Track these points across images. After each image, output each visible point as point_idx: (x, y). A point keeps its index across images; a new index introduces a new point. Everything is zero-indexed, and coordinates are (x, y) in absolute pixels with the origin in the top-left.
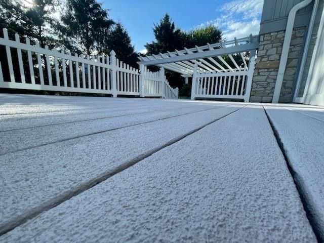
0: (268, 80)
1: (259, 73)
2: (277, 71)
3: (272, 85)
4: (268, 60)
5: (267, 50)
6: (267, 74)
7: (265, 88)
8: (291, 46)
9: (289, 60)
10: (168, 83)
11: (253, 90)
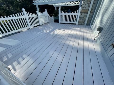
0: (84, 17)
1: (82, 14)
2: (87, 14)
3: (85, 19)
4: (85, 9)
5: (85, 5)
6: (84, 14)
7: (83, 20)
8: (93, 4)
9: (92, 9)
10: (49, 16)
11: (79, 20)
